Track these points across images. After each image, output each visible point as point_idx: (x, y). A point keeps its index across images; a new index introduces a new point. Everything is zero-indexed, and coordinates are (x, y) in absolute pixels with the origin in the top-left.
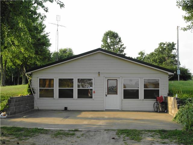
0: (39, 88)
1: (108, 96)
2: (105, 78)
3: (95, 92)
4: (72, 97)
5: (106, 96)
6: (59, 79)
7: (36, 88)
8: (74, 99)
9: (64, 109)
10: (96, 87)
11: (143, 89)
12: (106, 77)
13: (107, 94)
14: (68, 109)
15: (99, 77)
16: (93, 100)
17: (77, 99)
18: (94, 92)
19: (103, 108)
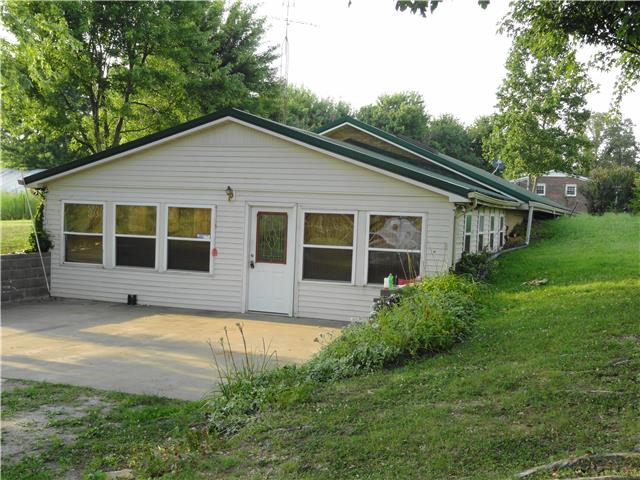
0: (63, 233)
1: (260, 266)
2: (247, 207)
3: (219, 251)
4: (152, 265)
5: (252, 266)
6: (117, 206)
7: (54, 232)
8: (157, 272)
9: (126, 301)
10: (222, 235)
11: (368, 249)
12: (251, 204)
13: (254, 259)
14: (138, 302)
15: (228, 203)
16: (211, 276)
17: (164, 273)
18: (215, 252)
19: (239, 305)
